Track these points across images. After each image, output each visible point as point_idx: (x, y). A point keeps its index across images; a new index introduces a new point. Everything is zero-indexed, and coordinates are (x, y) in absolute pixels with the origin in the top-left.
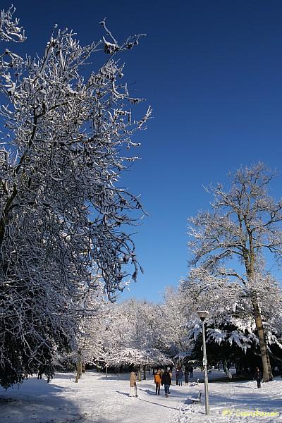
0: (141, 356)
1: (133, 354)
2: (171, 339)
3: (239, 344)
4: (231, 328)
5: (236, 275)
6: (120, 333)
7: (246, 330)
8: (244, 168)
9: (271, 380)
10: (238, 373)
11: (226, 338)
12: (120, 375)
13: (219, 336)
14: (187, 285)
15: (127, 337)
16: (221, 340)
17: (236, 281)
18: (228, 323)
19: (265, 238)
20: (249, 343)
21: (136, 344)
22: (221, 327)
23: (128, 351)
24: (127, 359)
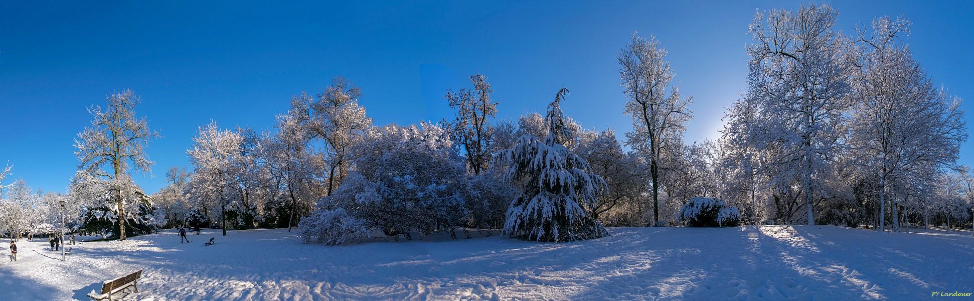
0: (50, 228)
1: (45, 227)
2: (73, 217)
3: (110, 220)
4: (107, 209)
5: (108, 176)
6: (41, 215)
7: (116, 211)
8: (117, 94)
9: (124, 239)
10: (113, 236)
11: (103, 216)
12: (42, 239)
13: (99, 214)
14: (75, 182)
15: (44, 217)
16: (99, 217)
17: (107, 180)
18: (105, 207)
19: (127, 149)
20: (116, 219)
21: (50, 220)
22: (100, 209)
23: (43, 225)
24: (41, 230)
